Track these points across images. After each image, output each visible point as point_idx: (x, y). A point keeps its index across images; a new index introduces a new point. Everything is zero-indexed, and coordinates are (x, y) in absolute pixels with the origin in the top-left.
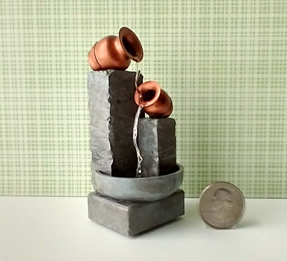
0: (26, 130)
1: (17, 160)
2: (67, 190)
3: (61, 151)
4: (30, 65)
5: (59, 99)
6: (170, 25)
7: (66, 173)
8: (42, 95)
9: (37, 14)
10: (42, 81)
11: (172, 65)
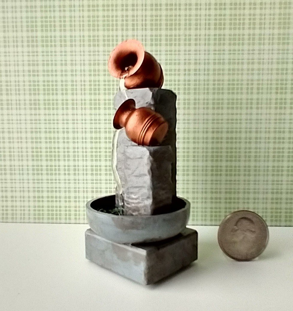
0: (30, 154)
1: (22, 185)
2: (73, 217)
3: (67, 176)
4: (34, 85)
5: (65, 122)
6: (182, 42)
7: (72, 199)
8: (47, 117)
9: (42, 31)
10: (47, 102)
11: (185, 85)
